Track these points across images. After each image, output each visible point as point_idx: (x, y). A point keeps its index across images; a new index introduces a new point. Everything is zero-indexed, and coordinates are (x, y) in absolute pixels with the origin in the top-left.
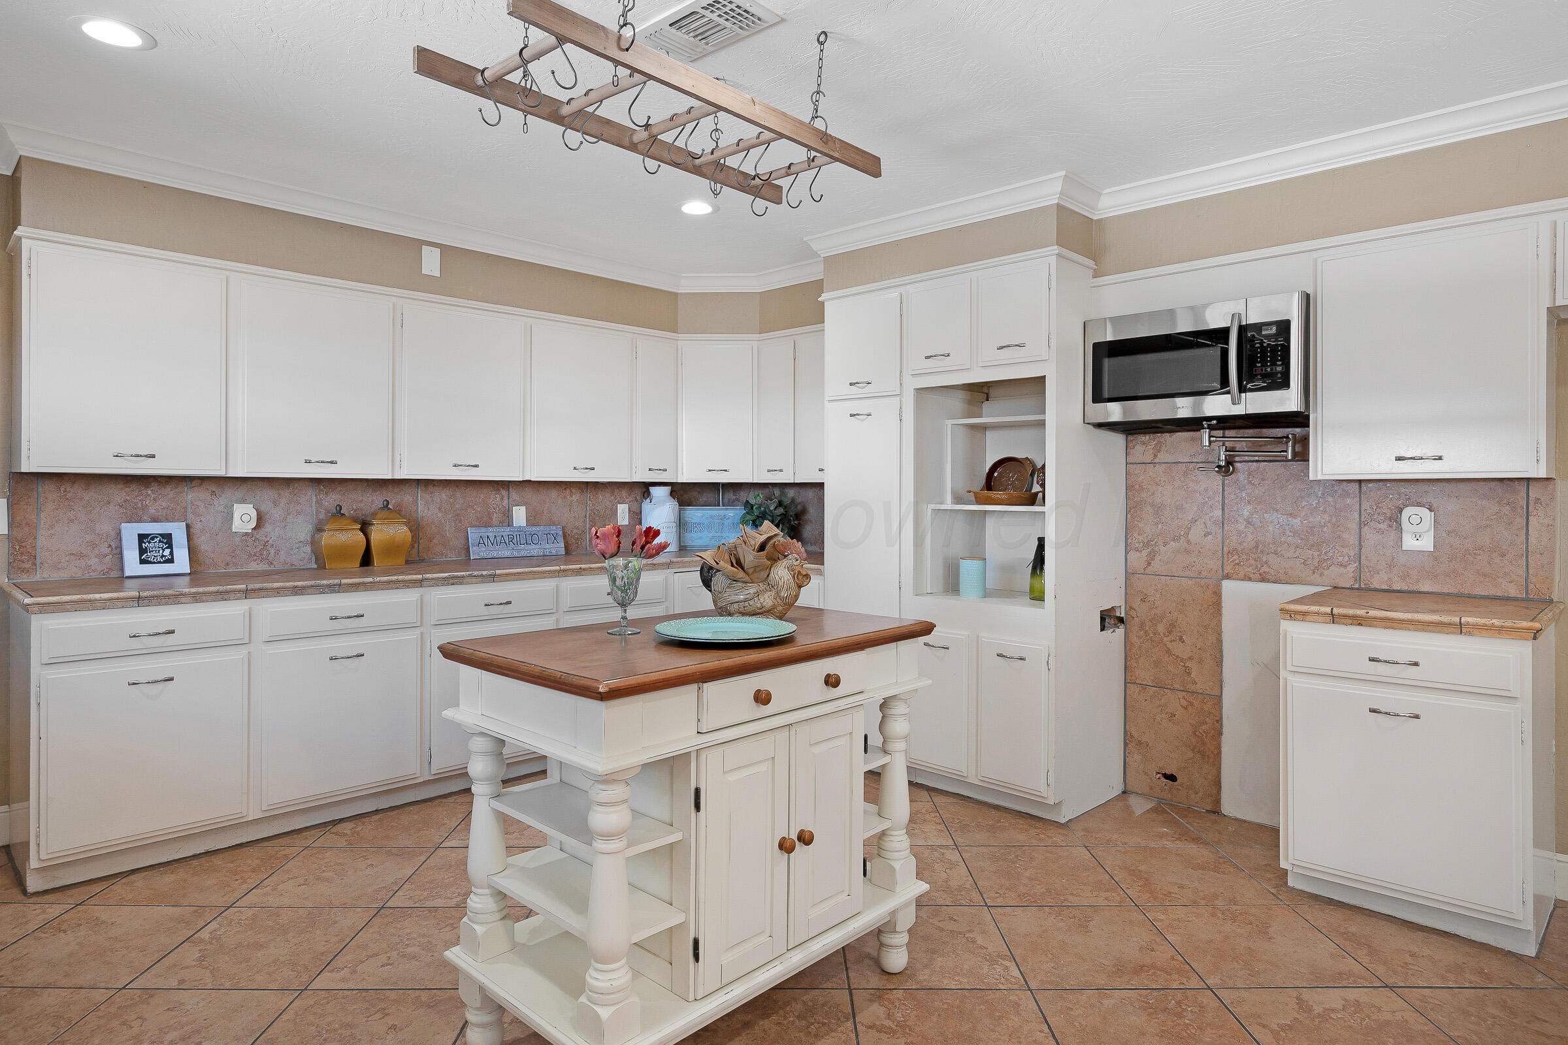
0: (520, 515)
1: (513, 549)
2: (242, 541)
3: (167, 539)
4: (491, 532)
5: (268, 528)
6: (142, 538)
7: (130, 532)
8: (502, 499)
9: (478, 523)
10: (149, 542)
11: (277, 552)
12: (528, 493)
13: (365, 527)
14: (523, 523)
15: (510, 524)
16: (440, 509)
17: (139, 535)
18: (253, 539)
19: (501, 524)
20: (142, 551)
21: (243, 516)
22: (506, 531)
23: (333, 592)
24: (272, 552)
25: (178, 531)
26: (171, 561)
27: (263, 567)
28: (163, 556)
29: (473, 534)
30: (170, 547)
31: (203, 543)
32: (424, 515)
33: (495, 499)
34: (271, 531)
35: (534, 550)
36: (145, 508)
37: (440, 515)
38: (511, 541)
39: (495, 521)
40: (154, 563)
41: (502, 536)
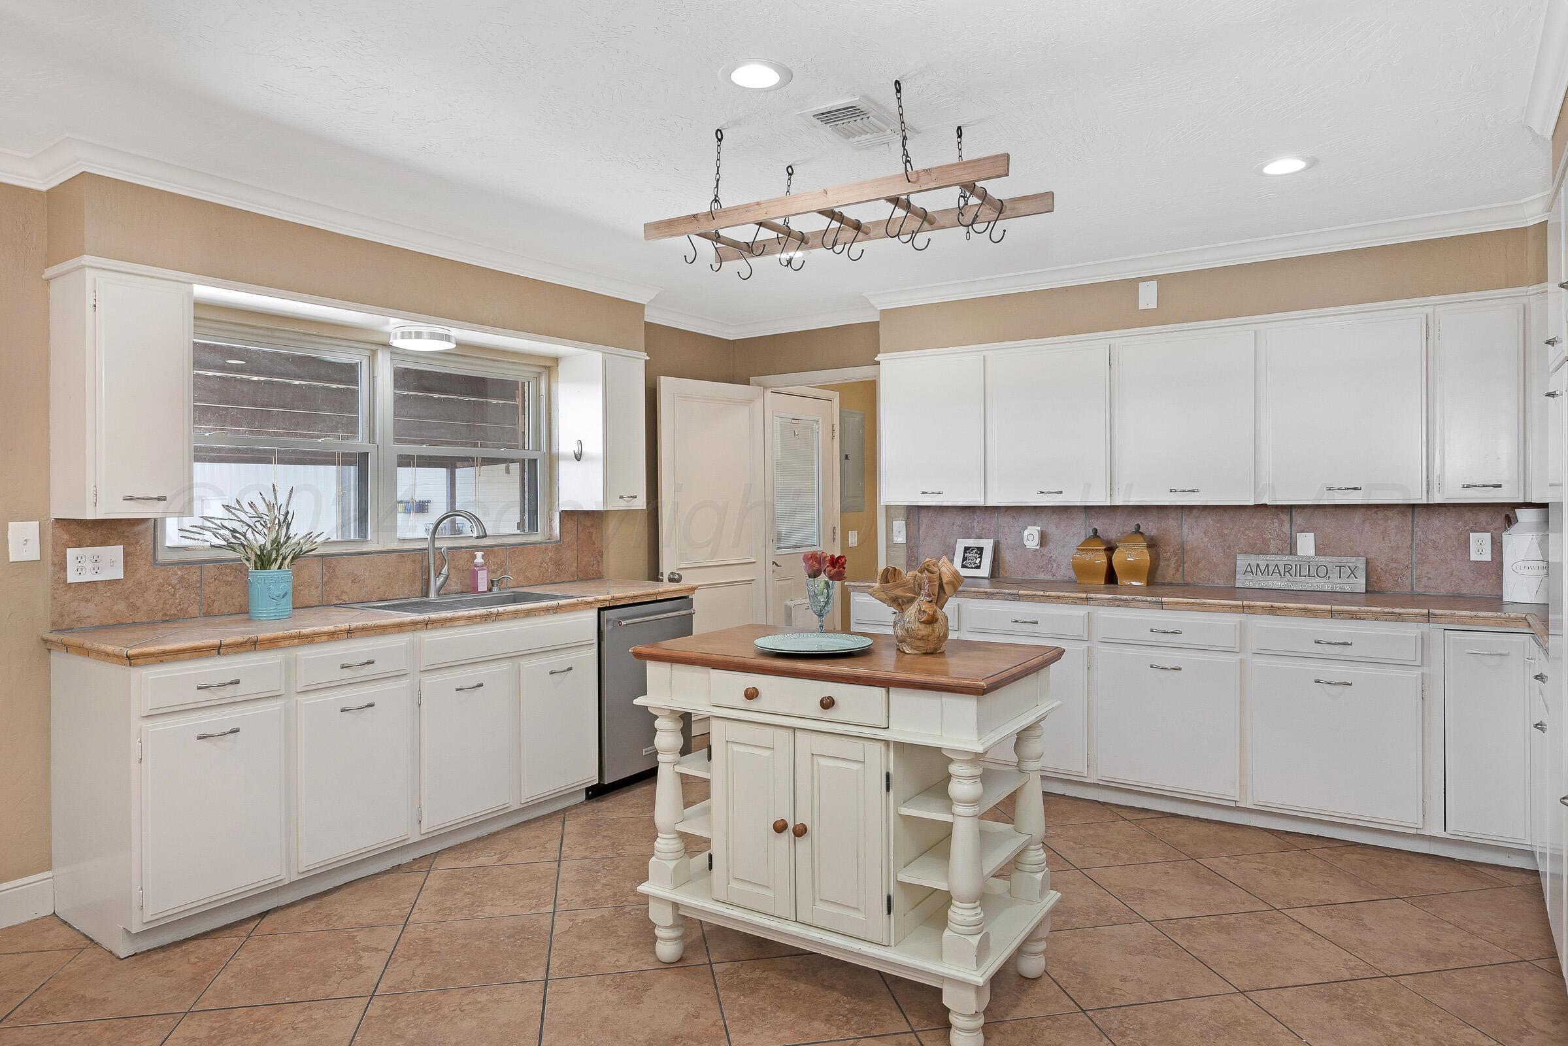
0: (1306, 543)
1: (1288, 581)
2: (1033, 555)
3: (981, 550)
4: (1262, 560)
5: (1051, 546)
6: (967, 549)
7: (962, 543)
8: (1281, 524)
9: (1250, 550)
10: (970, 553)
11: (1059, 566)
12: (1319, 519)
13: (1110, 549)
14: (1312, 552)
15: (1293, 550)
16: (1205, 533)
17: (965, 547)
18: (1041, 554)
19: (1281, 552)
20: (965, 559)
21: (1031, 536)
22: (1283, 560)
23: (1015, 600)
24: (1055, 565)
25: (988, 545)
26: (978, 567)
27: (1049, 577)
28: (975, 563)
29: (1242, 562)
30: (981, 557)
31: (1007, 555)
32: (1188, 539)
33: (1272, 527)
34: (1053, 549)
35: (1316, 584)
36: (973, 528)
37: (1206, 540)
38: (1288, 572)
39: (1272, 549)
40: (969, 568)
41: (1277, 565)
